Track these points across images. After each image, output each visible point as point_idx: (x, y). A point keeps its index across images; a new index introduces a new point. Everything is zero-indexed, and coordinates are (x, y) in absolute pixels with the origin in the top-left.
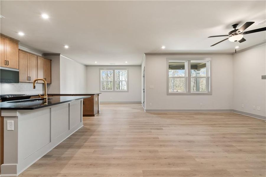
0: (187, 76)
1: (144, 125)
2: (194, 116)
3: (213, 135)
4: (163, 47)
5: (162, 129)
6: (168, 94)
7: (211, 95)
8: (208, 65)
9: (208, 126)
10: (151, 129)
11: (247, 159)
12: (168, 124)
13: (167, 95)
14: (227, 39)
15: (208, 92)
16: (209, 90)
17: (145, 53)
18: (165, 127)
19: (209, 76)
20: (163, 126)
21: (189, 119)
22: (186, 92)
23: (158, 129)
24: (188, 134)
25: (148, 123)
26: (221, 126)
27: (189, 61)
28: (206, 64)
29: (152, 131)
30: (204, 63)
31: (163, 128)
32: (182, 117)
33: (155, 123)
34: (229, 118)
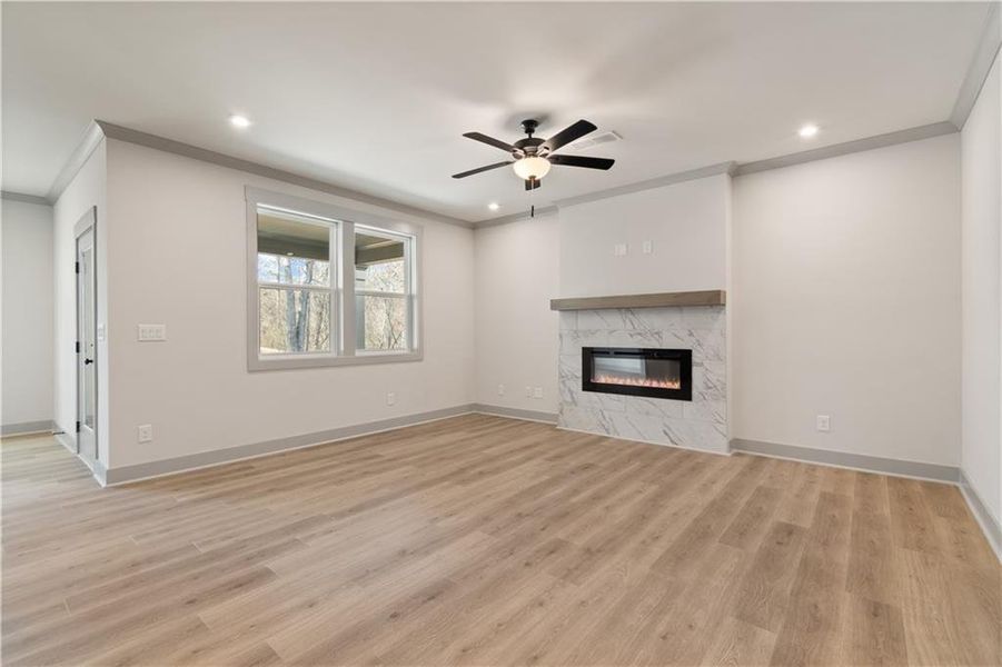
0: (341, 286)
1: (127, 585)
2: (378, 450)
3: (486, 519)
4: (240, 122)
5: (266, 575)
6: (256, 367)
7: (421, 360)
8: (411, 248)
9: (446, 483)
10: (191, 602)
11: (626, 580)
12: (287, 530)
13: (250, 372)
14: (508, 163)
15: (412, 350)
16: (416, 345)
17: (103, 124)
18: (275, 551)
19: (414, 291)
20: (263, 555)
21: (366, 473)
22: (333, 355)
23: (240, 585)
24: (403, 553)
25: (150, 560)
26: (481, 473)
27: (348, 223)
28: (402, 244)
29: (207, 614)
30: (396, 239)
31: (271, 564)
32: (332, 467)
33: (203, 550)
34: (481, 436)
